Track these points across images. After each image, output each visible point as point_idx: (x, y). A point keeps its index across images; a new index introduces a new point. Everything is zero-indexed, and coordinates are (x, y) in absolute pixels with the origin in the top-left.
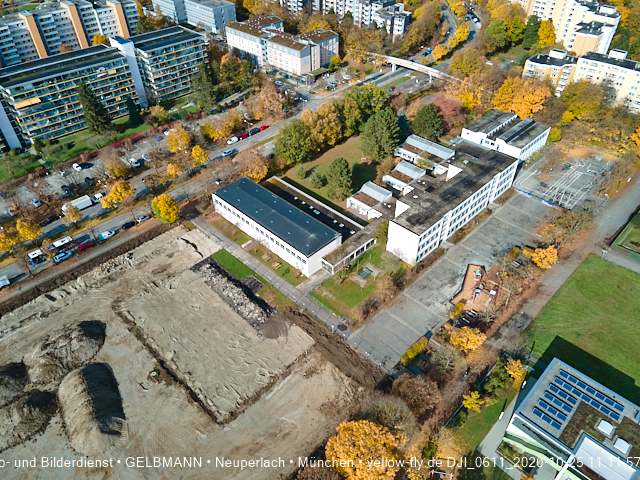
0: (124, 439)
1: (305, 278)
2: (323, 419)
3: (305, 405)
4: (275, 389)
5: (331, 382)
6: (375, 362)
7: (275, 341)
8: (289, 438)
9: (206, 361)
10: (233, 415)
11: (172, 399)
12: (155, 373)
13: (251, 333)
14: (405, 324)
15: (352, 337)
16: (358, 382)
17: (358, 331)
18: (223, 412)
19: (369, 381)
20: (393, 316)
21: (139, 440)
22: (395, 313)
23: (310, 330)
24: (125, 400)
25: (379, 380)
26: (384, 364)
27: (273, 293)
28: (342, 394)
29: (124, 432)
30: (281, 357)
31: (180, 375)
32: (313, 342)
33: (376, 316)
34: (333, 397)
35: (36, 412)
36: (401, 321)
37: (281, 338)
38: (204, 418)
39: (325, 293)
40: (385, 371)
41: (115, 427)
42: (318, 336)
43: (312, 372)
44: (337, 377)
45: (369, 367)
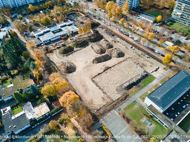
0: (92, 64)
1: (144, 101)
2: (88, 100)
3: (93, 96)
4: (99, 90)
5: (99, 104)
6: (105, 117)
7: (115, 90)
8: (85, 92)
9: (110, 76)
10: (93, 81)
11: (100, 70)
12: (107, 67)
13: (118, 85)
14: (121, 132)
15: (115, 112)
16: (98, 110)
17: (118, 114)
18: (94, 79)
19: (98, 114)
20: (125, 129)
21: (91, 66)
22: (126, 130)
23: (119, 100)
24: (101, 63)
25: (98, 117)
26: (104, 120)
27: (135, 91)
28: (95, 106)
29: (93, 64)
30: (109, 92)
31: (106, 71)
32: (114, 100)
33: (125, 122)
34: (94, 104)
35: (100, 51)
36: (122, 131)
37: (116, 92)
38: (94, 76)
39: (136, 106)
40: (101, 120)
41: (94, 62)
42: (116, 102)
43: (104, 99)
44: (101, 105)
45: (103, 115)
